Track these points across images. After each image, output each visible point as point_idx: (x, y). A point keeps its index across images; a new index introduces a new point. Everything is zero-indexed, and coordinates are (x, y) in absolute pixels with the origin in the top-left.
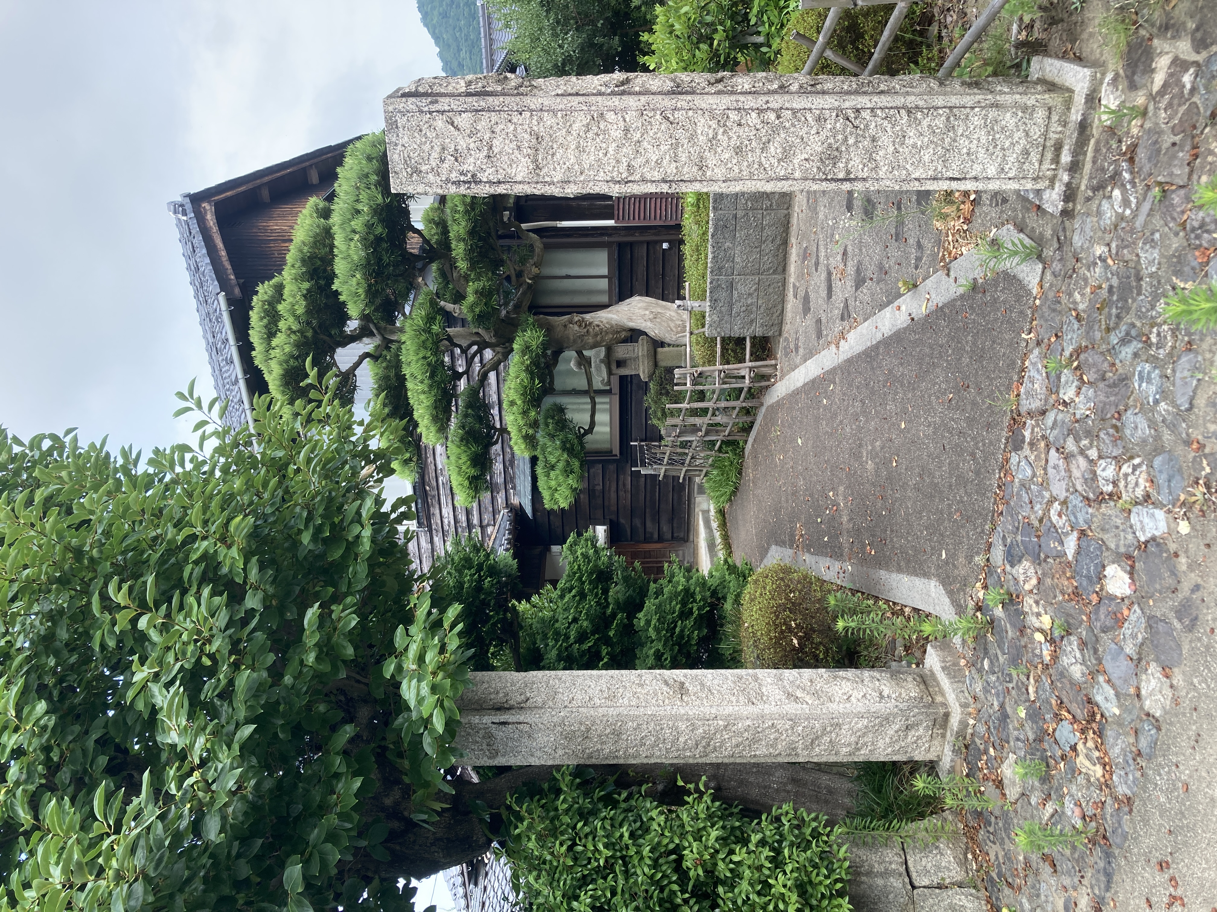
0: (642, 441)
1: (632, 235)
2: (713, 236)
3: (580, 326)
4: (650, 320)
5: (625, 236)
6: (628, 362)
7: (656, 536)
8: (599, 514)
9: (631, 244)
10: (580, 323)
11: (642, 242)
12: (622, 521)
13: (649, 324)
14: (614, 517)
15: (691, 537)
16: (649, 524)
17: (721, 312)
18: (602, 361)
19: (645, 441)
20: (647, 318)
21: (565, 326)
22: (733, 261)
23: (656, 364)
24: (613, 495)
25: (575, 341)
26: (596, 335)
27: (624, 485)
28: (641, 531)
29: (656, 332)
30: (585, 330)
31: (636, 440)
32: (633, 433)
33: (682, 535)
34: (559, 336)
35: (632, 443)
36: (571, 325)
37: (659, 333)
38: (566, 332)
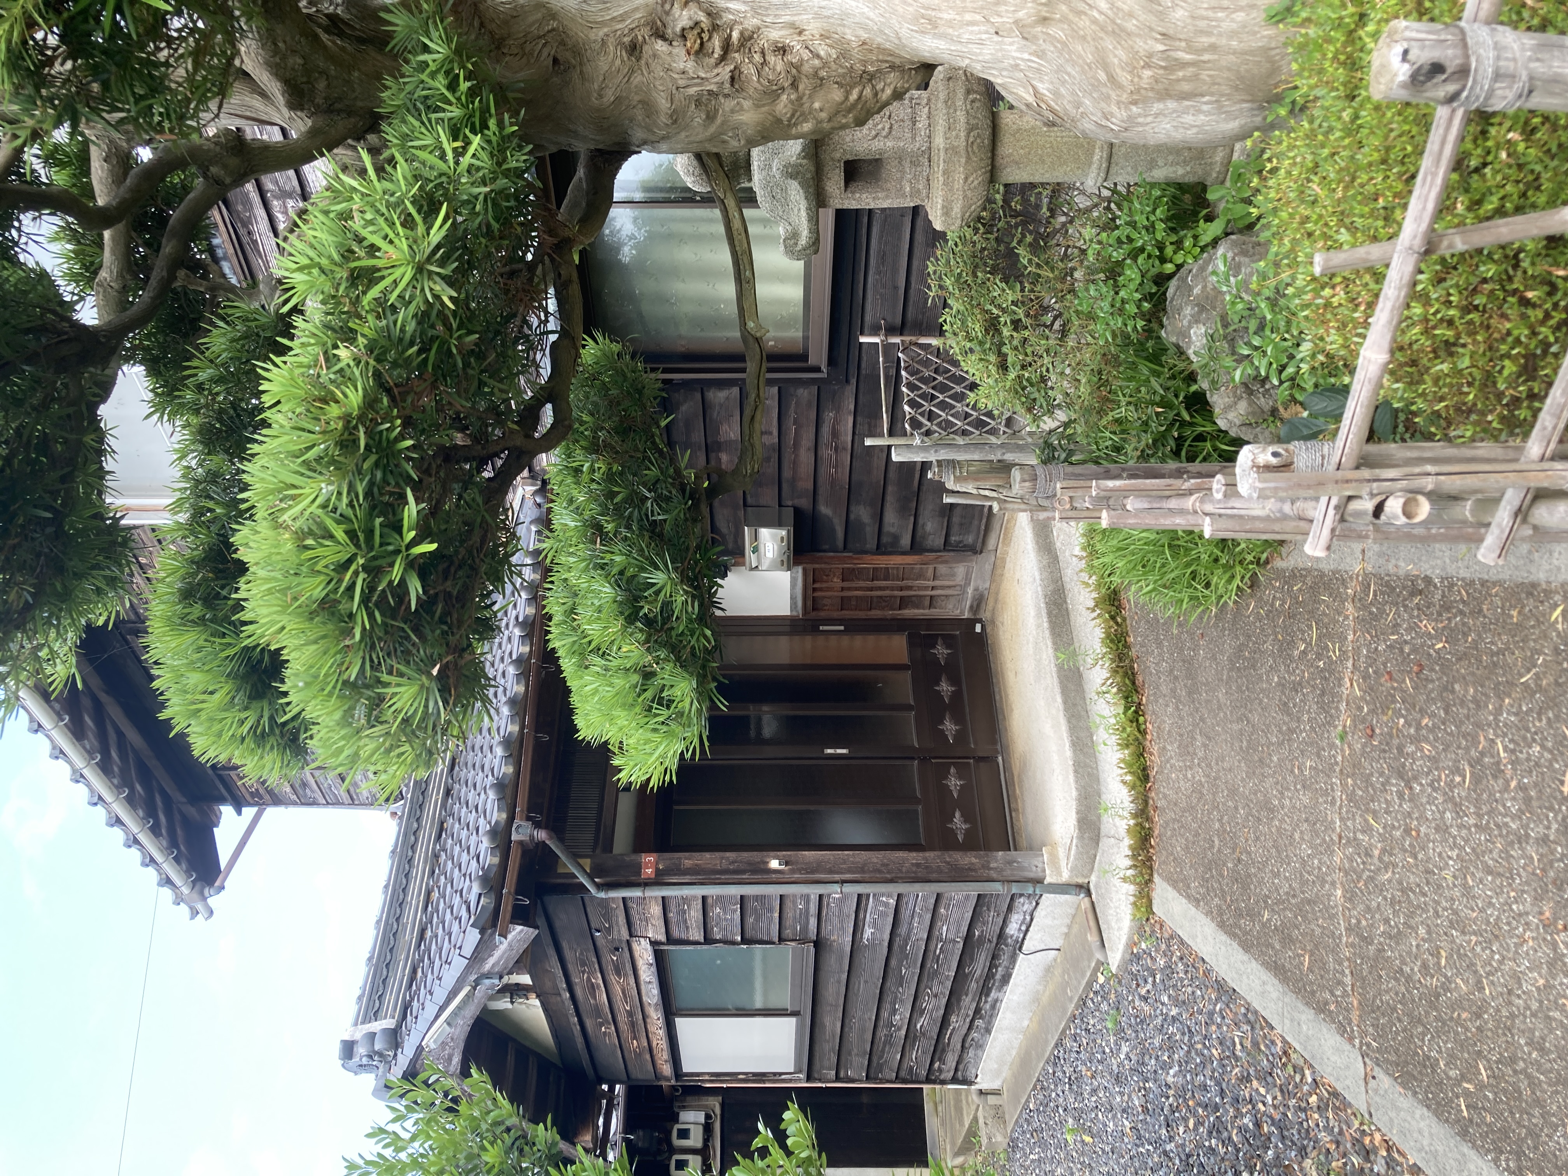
0: (891, 330)
3: (701, 51)
4: (1022, 28)
6: (891, 169)
7: (906, 541)
8: (769, 496)
10: (700, 39)
12: (824, 509)
14: (804, 503)
15: (991, 543)
16: (891, 517)
18: (792, 172)
19: (900, 330)
20: (1004, 17)
21: (634, 49)
23: (992, 175)
24: (806, 458)
25: (676, 118)
26: (772, 93)
27: (835, 434)
28: (870, 531)
29: (1042, 88)
30: (725, 71)
31: (875, 332)
32: (868, 318)
33: (970, 539)
34: (609, 96)
35: (863, 339)
36: (660, 46)
37: (1056, 94)
38: (637, 79)
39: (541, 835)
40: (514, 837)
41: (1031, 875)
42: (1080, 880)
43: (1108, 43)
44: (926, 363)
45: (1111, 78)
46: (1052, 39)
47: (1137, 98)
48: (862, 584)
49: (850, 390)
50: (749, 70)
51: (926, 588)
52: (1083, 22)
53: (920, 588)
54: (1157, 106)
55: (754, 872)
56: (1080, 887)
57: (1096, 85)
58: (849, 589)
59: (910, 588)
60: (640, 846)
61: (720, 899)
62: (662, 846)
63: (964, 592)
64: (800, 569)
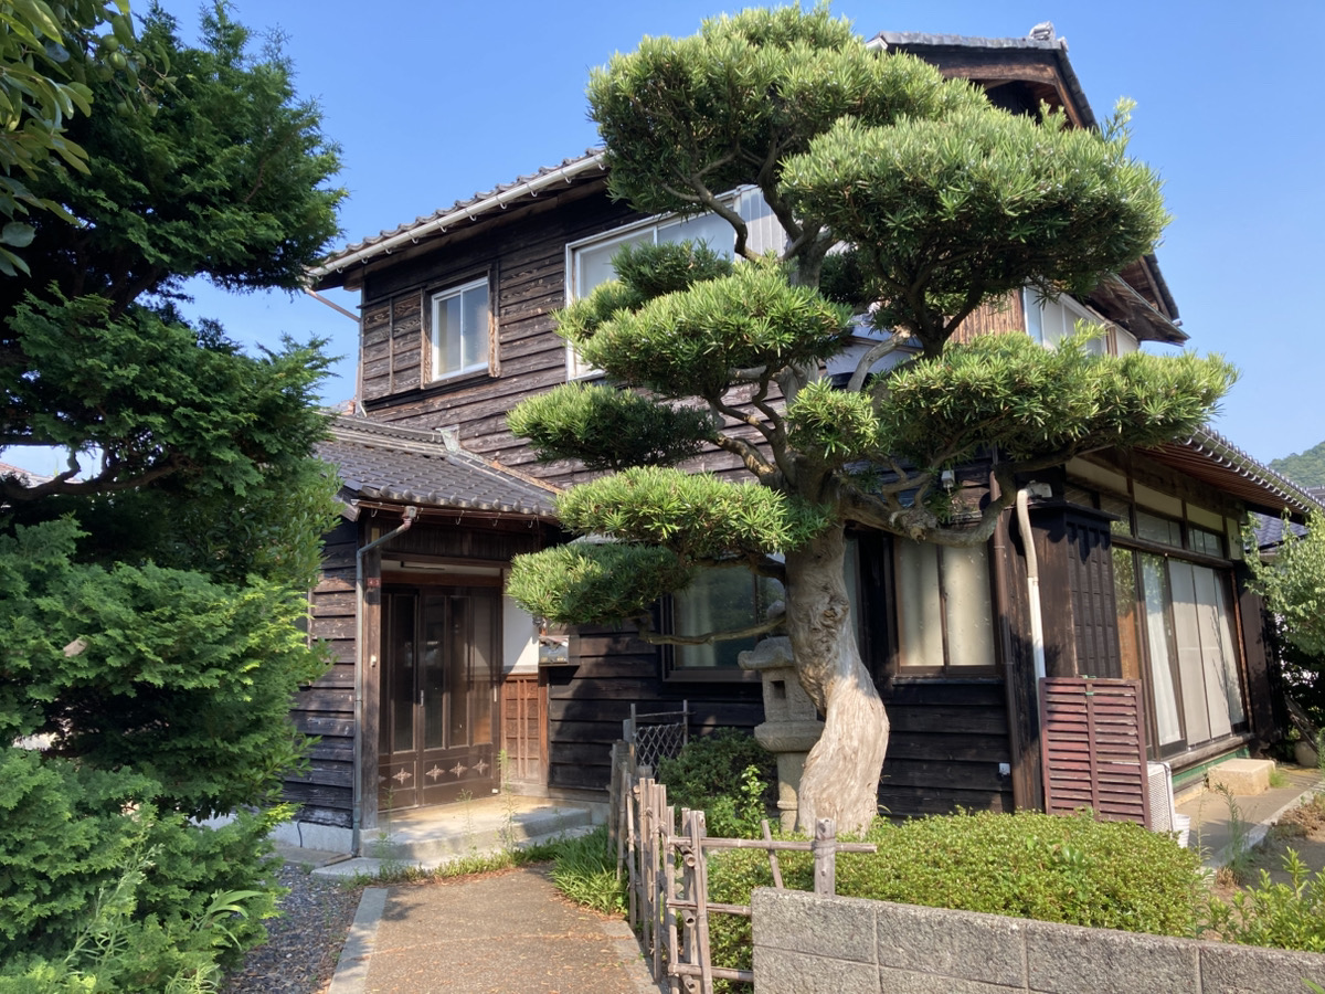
0: (690, 718)
1: (1020, 709)
2: (966, 923)
3: (825, 616)
4: (842, 748)
5: (1018, 696)
6: (780, 703)
9: (1003, 707)
10: (830, 614)
11: (1007, 725)
13: (833, 747)
14: (579, 672)
15: (556, 794)
16: (572, 727)
17: (802, 929)
20: (845, 742)
21: (825, 589)
22: (910, 966)
23: (780, 753)
26: (811, 646)
27: (627, 689)
29: (819, 760)
30: (819, 627)
31: (690, 709)
32: (698, 705)
33: (558, 779)
34: (806, 578)
35: (685, 702)
36: (827, 600)
37: (817, 766)
38: (814, 589)
39: (408, 523)
40: (408, 508)
41: (365, 820)
42: (362, 851)
43: (838, 787)
44: (673, 740)
45: (824, 790)
46: (838, 762)
47: (818, 802)
48: (526, 712)
49: (655, 697)
50: (820, 635)
51: (523, 754)
52: (845, 775)
53: (523, 750)
54: (814, 811)
55: (369, 646)
56: (357, 851)
57: (821, 783)
58: (523, 704)
59: (523, 743)
60: (385, 575)
61: (354, 626)
62: (385, 588)
63: (520, 779)
64: (537, 671)
